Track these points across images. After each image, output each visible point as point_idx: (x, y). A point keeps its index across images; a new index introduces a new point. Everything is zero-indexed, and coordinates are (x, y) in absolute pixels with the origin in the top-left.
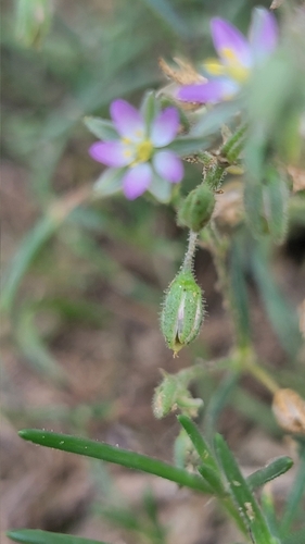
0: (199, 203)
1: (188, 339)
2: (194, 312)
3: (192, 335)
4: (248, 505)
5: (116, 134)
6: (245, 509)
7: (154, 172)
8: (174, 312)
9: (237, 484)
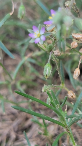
0: (50, 47)
1: (49, 76)
2: (50, 70)
3: (50, 75)
4: (58, 105)
5: (34, 32)
6: (57, 106)
7: (40, 39)
8: (46, 70)
9: (55, 100)
